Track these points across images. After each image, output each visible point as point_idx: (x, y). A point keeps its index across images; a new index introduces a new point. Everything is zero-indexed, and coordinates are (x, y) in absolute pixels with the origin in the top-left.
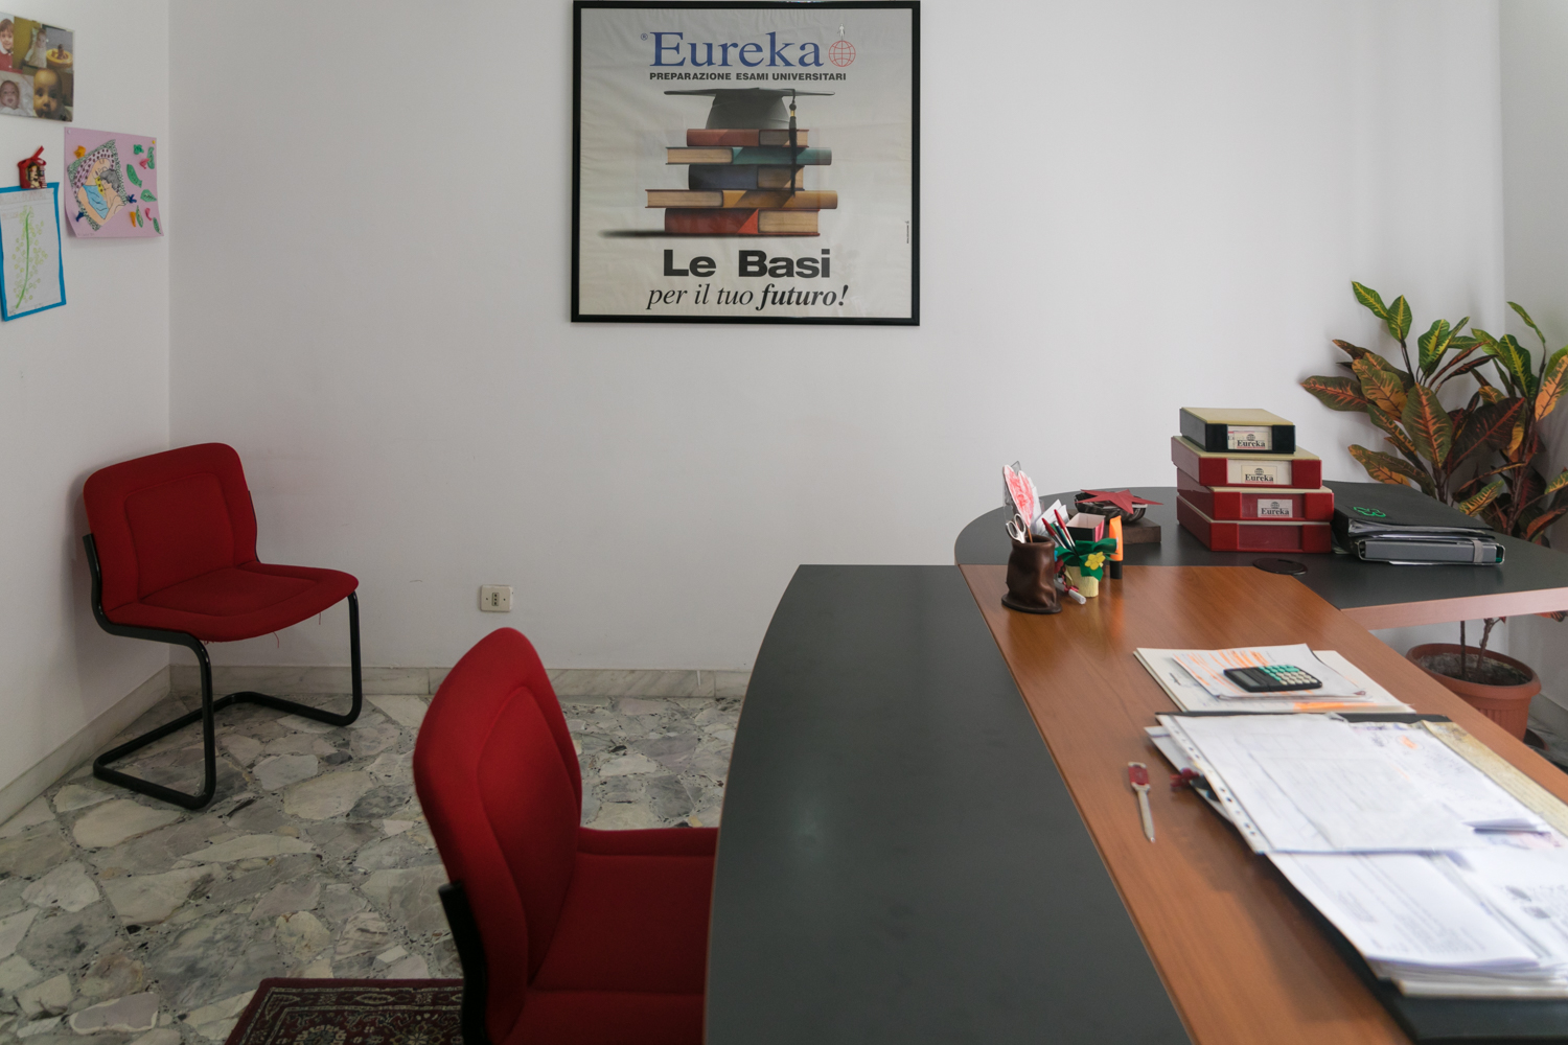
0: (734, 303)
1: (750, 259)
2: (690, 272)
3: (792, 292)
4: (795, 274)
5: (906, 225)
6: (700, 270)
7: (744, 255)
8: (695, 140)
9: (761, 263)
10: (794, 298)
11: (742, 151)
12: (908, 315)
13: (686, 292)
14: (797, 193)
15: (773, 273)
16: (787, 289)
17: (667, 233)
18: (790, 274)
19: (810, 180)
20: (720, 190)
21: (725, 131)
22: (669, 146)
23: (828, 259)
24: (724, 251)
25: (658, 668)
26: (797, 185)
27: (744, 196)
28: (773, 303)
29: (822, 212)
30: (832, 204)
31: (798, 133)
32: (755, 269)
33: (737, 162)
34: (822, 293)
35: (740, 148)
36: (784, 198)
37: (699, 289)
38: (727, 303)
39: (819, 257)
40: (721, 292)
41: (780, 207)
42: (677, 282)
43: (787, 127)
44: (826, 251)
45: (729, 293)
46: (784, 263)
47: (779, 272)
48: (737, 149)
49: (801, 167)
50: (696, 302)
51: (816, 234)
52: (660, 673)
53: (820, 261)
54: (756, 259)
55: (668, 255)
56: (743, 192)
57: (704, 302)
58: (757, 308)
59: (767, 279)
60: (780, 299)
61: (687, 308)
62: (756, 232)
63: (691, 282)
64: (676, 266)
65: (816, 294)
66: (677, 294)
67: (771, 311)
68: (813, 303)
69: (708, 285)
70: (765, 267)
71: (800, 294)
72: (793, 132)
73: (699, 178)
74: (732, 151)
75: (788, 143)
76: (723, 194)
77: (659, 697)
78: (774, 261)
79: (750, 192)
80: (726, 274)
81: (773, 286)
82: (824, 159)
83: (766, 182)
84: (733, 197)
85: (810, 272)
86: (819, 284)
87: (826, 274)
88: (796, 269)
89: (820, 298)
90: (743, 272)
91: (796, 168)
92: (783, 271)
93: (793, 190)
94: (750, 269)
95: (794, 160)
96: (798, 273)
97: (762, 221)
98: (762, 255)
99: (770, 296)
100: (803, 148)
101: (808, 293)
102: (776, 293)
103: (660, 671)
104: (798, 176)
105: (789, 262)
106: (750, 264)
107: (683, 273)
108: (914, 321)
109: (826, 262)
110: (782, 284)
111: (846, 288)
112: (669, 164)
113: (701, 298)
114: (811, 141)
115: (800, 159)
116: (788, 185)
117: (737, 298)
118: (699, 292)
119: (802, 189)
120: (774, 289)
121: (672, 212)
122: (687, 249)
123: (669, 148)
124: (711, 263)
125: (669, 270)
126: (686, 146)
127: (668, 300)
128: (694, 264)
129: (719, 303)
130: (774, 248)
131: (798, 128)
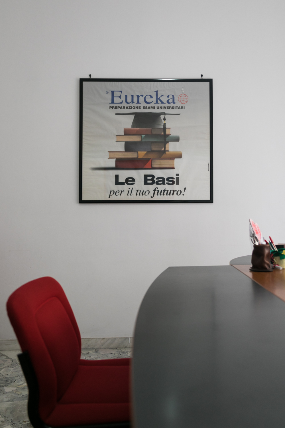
0: (142, 195)
1: (148, 178)
2: (125, 183)
3: (164, 190)
4: (166, 184)
5: (208, 164)
6: (129, 182)
7: (146, 176)
8: (127, 132)
9: (152, 180)
10: (166, 192)
11: (145, 136)
12: (209, 199)
13: (124, 191)
14: (167, 152)
15: (157, 183)
16: (163, 190)
17: (116, 168)
18: (164, 183)
19: (172, 147)
20: (137, 151)
21: (139, 128)
22: (117, 134)
23: (179, 177)
24: (139, 175)
25: (114, 337)
26: (166, 149)
27: (146, 153)
28: (157, 195)
29: (176, 160)
30: (180, 156)
31: (167, 129)
32: (151, 182)
33: (143, 141)
34: (176, 191)
35: (144, 135)
36: (162, 154)
37: (129, 190)
38: (140, 195)
39: (175, 177)
40: (137, 191)
41: (160, 158)
42: (120, 187)
43: (162, 127)
44: (177, 175)
45: (140, 191)
46: (162, 179)
47: (160, 183)
48: (143, 136)
49: (168, 142)
50: (128, 195)
51: (173, 168)
52: (115, 339)
53: (175, 178)
54: (151, 178)
55: (117, 177)
56: (146, 152)
57: (131, 195)
58: (151, 197)
59: (155, 185)
60: (160, 193)
61: (124, 197)
62: (151, 168)
63: (126, 187)
64: (120, 181)
65: (174, 191)
66: (120, 192)
67: (157, 198)
68: (173, 194)
69: (132, 188)
70: (154, 181)
71: (168, 191)
72: (165, 129)
73: (129, 147)
74: (141, 136)
75: (163, 133)
76: (138, 153)
77: (114, 348)
78: (158, 178)
79: (148, 152)
80: (139, 184)
81: (157, 188)
82: (177, 139)
83: (154, 148)
84: (142, 154)
85: (171, 183)
86: (175, 187)
87: (178, 183)
88: (166, 182)
89: (175, 193)
90: (146, 183)
91: (166, 143)
92: (161, 182)
93: (165, 151)
94: (149, 182)
95: (165, 140)
96: (167, 183)
97: (153, 163)
98: (153, 176)
99: (156, 192)
100: (168, 135)
101: (171, 191)
102: (158, 191)
103: (114, 338)
104: (167, 146)
105: (163, 179)
106: (149, 180)
107: (123, 184)
108: (211, 201)
109: (178, 179)
110: (161, 187)
111: (185, 189)
112: (117, 141)
113: (130, 193)
114: (172, 132)
115: (167, 139)
116: (163, 149)
117: (143, 193)
118: (129, 191)
119: (168, 151)
120: (158, 190)
121: (118, 161)
122: (124, 174)
123: (117, 135)
124: (134, 180)
125: (117, 183)
126: (123, 134)
127: (117, 194)
128: (127, 180)
129: (136, 195)
130: (158, 174)
131: (166, 127)
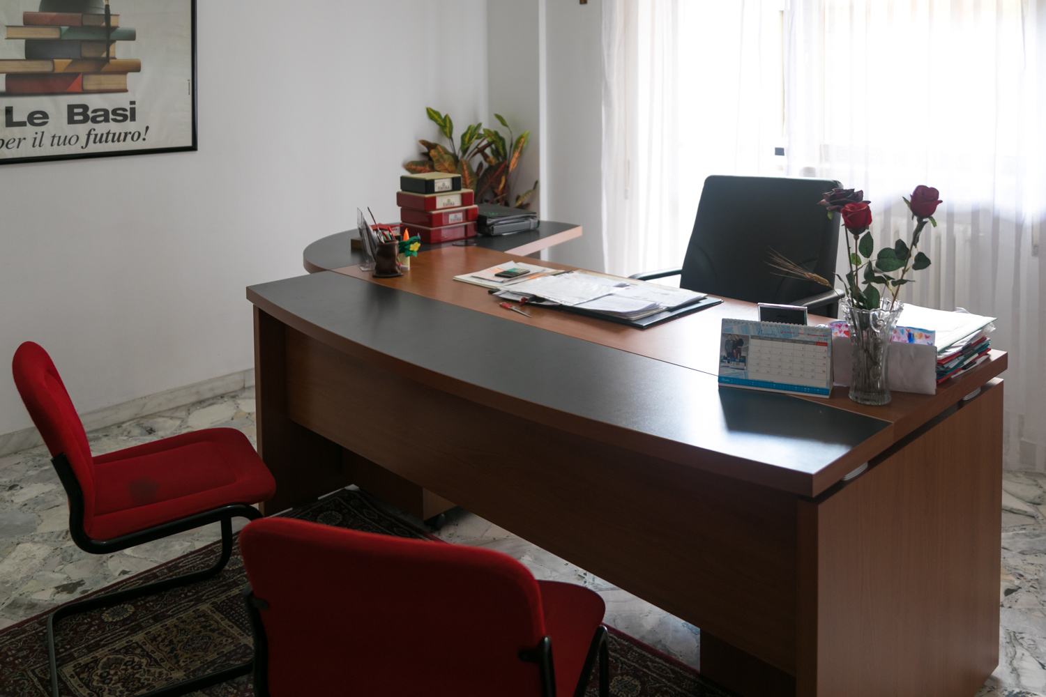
0: (64, 145)
1: (76, 111)
2: (28, 123)
3: (108, 133)
4: (110, 120)
5: (188, 82)
6: (36, 121)
7: (71, 108)
8: (29, 21)
9: (85, 114)
10: (110, 137)
11: (68, 30)
12: (189, 144)
13: (25, 139)
14: (111, 61)
15: (94, 120)
16: (105, 132)
17: (8, 93)
18: (107, 120)
19: (121, 51)
20: (52, 59)
21: (55, 14)
22: (8, 24)
23: (134, 108)
24: (56, 106)
26: (111, 55)
27: (71, 63)
28: (95, 142)
29: (130, 74)
30: (136, 68)
31: (112, 18)
32: (80, 118)
33: (65, 38)
34: (130, 133)
35: (67, 28)
36: (103, 65)
37: (35, 136)
38: (58, 145)
39: (128, 107)
40: (54, 137)
41: (98, 72)
42: (16, 132)
43: (103, 12)
44: (133, 103)
45: (60, 137)
46: (102, 113)
47: (98, 119)
48: (65, 28)
49: (114, 41)
50: (34, 146)
51: (125, 91)
53: (129, 109)
54: (80, 110)
55: (9, 111)
56: (70, 61)
57: (40, 146)
58: (82, 147)
59: (90, 125)
61: (26, 151)
62: (81, 91)
63: (29, 131)
64: (16, 118)
65: (126, 134)
66: (17, 141)
67: (93, 148)
68: (124, 140)
69: (43, 133)
70: (88, 116)
71: (114, 134)
72: (108, 15)
73: (34, 50)
74: (61, 29)
75: (104, 24)
76: (53, 62)
78: (95, 111)
79: (75, 61)
80: (58, 123)
81: (94, 130)
82: (131, 36)
83: (88, 52)
84: (62, 64)
85: (121, 118)
86: (129, 126)
87: (133, 118)
88: (111, 116)
89: (129, 137)
90: (71, 121)
91: (109, 42)
92: (102, 118)
93: (108, 59)
94: (77, 118)
95: (108, 36)
96: (112, 119)
97: (85, 82)
98: (85, 107)
99: (92, 138)
100: (115, 28)
101: (120, 134)
102: (96, 135)
104: (111, 49)
105: (106, 111)
106: (76, 115)
107: (22, 124)
108: (193, 148)
109: (133, 111)
110: (101, 128)
111: (147, 128)
112: (8, 38)
113: (37, 142)
114: (122, 22)
115: (113, 35)
116: (104, 55)
117: (68, 140)
118: (35, 138)
119: (114, 58)
120: (95, 132)
121: (10, 77)
122: (23, 106)
123: (8, 26)
124: (45, 115)
125: (10, 123)
126: (22, 24)
127: (9, 146)
128: (31, 117)
129: (52, 145)
130: (95, 102)
131: (111, 13)
